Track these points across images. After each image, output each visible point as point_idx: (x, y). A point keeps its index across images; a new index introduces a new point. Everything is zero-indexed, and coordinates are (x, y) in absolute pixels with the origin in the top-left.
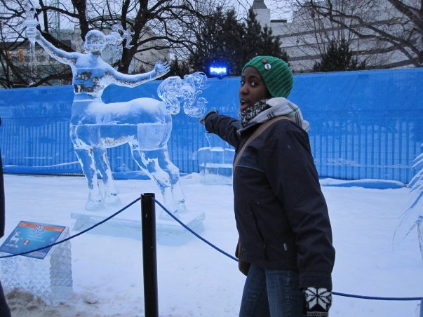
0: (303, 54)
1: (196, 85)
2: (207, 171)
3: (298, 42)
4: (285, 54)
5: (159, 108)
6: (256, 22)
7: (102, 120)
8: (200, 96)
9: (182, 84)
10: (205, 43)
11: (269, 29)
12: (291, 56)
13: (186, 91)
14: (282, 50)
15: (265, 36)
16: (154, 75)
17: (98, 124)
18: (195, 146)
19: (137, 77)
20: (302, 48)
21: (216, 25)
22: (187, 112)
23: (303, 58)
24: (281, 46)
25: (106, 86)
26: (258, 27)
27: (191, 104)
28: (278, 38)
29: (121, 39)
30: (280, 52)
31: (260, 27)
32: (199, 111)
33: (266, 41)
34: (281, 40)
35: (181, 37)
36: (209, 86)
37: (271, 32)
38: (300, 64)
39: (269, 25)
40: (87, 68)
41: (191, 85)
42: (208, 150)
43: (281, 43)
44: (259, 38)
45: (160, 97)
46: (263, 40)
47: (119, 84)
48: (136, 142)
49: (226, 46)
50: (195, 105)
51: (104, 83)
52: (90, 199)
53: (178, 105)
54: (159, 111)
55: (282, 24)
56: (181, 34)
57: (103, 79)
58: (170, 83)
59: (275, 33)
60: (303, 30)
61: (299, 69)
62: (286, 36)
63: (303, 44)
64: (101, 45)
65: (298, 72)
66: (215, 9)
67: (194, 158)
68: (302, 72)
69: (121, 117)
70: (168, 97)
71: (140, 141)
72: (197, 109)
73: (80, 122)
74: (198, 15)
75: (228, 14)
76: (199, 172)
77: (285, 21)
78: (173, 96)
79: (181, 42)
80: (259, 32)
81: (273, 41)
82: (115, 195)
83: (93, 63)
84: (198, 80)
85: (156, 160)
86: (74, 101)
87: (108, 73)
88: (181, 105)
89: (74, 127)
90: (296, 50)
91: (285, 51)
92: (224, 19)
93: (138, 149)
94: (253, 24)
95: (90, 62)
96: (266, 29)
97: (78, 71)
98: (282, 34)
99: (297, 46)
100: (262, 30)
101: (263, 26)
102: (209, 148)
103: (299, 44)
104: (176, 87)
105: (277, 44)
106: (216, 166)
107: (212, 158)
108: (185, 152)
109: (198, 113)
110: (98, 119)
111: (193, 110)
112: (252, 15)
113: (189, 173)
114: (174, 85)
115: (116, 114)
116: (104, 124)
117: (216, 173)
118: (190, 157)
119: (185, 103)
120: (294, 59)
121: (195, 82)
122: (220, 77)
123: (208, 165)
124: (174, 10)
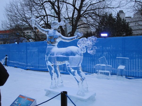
0: (138, 28)
1: (93, 41)
2: (99, 73)
3: (136, 24)
4: (131, 28)
5: (78, 50)
6: (120, 17)
7: (57, 55)
8: (94, 45)
9: (87, 41)
10: (101, 25)
11: (124, 20)
12: (133, 29)
13: (88, 44)
14: (130, 27)
15: (123, 22)
16: (77, 37)
17: (55, 56)
18: (95, 63)
19: (70, 38)
20: (137, 26)
21: (105, 19)
22: (88, 52)
23: (137, 30)
24: (129, 26)
25: (59, 41)
26: (120, 19)
27: (90, 49)
28: (128, 23)
29: (65, 24)
30: (129, 28)
31: (121, 19)
32: (93, 52)
33: (123, 24)
34: (129, 23)
35: (93, 23)
36: (98, 41)
37: (125, 21)
38: (137, 32)
39: (125, 18)
40: (52, 35)
41: (90, 41)
42: (100, 65)
43: (129, 24)
44: (121, 23)
45: (78, 46)
46: (122, 24)
47: (64, 41)
48: (69, 64)
49: (108, 26)
50: (92, 49)
51: (58, 40)
52: (52, 84)
53: (85, 49)
54: (77, 52)
55: (130, 18)
56: (93, 22)
57: (58, 39)
58: (82, 40)
59: (127, 21)
60: (137, 20)
61: (136, 34)
62: (131, 22)
63: (138, 25)
64: (57, 26)
65: (136, 35)
66: (105, 13)
67: (95, 68)
68: (137, 35)
69: (64, 53)
70: (81, 46)
71: (70, 63)
72: (93, 51)
73: (49, 55)
74: (98, 15)
75: (109, 15)
76: (96, 73)
77: (131, 17)
78: (83, 45)
79: (92, 25)
80: (121, 21)
81: (126, 24)
82: (62, 83)
83: (54, 33)
84: (93, 39)
85: (76, 71)
86: (47, 47)
87: (60, 37)
88: (87, 49)
89: (47, 57)
90: (135, 27)
91: (131, 27)
92: (108, 17)
93: (69, 66)
94: (119, 18)
95: (53, 32)
96: (123, 20)
97: (49, 36)
98: (129, 21)
99: (136, 26)
100: (122, 20)
101: (122, 19)
102: (100, 64)
103: (136, 25)
104: (84, 42)
105: (128, 25)
106: (103, 71)
107: (101, 68)
108: (92, 65)
109: (93, 53)
110: (55, 54)
111: (91, 51)
112: (118, 15)
113: (93, 73)
114: (84, 41)
115: (61, 53)
116: (57, 56)
117: (103, 74)
118: (93, 67)
119: (88, 48)
120: (134, 30)
121: (92, 40)
122: (105, 37)
123: (100, 71)
124: (89, 14)
